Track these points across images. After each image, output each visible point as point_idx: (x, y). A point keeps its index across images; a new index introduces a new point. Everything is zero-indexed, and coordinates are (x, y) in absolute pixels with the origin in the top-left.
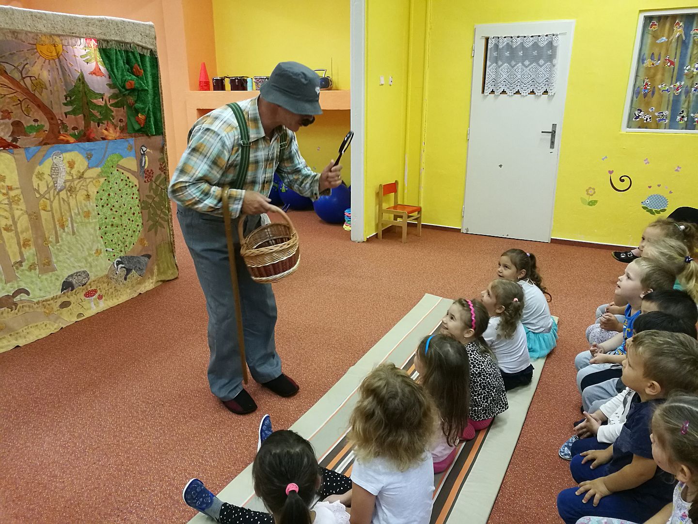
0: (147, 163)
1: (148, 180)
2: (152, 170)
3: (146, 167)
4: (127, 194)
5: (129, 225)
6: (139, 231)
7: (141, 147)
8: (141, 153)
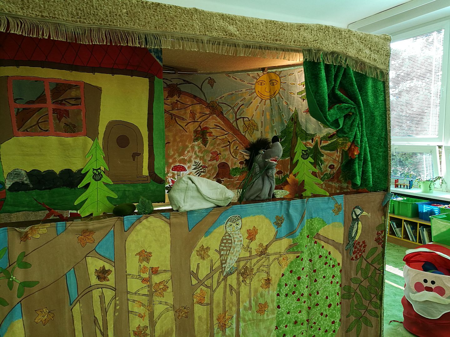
0: (360, 231)
1: (356, 257)
2: (364, 242)
3: (357, 238)
4: (324, 277)
5: (320, 322)
6: (334, 331)
7: (354, 209)
8: (353, 217)
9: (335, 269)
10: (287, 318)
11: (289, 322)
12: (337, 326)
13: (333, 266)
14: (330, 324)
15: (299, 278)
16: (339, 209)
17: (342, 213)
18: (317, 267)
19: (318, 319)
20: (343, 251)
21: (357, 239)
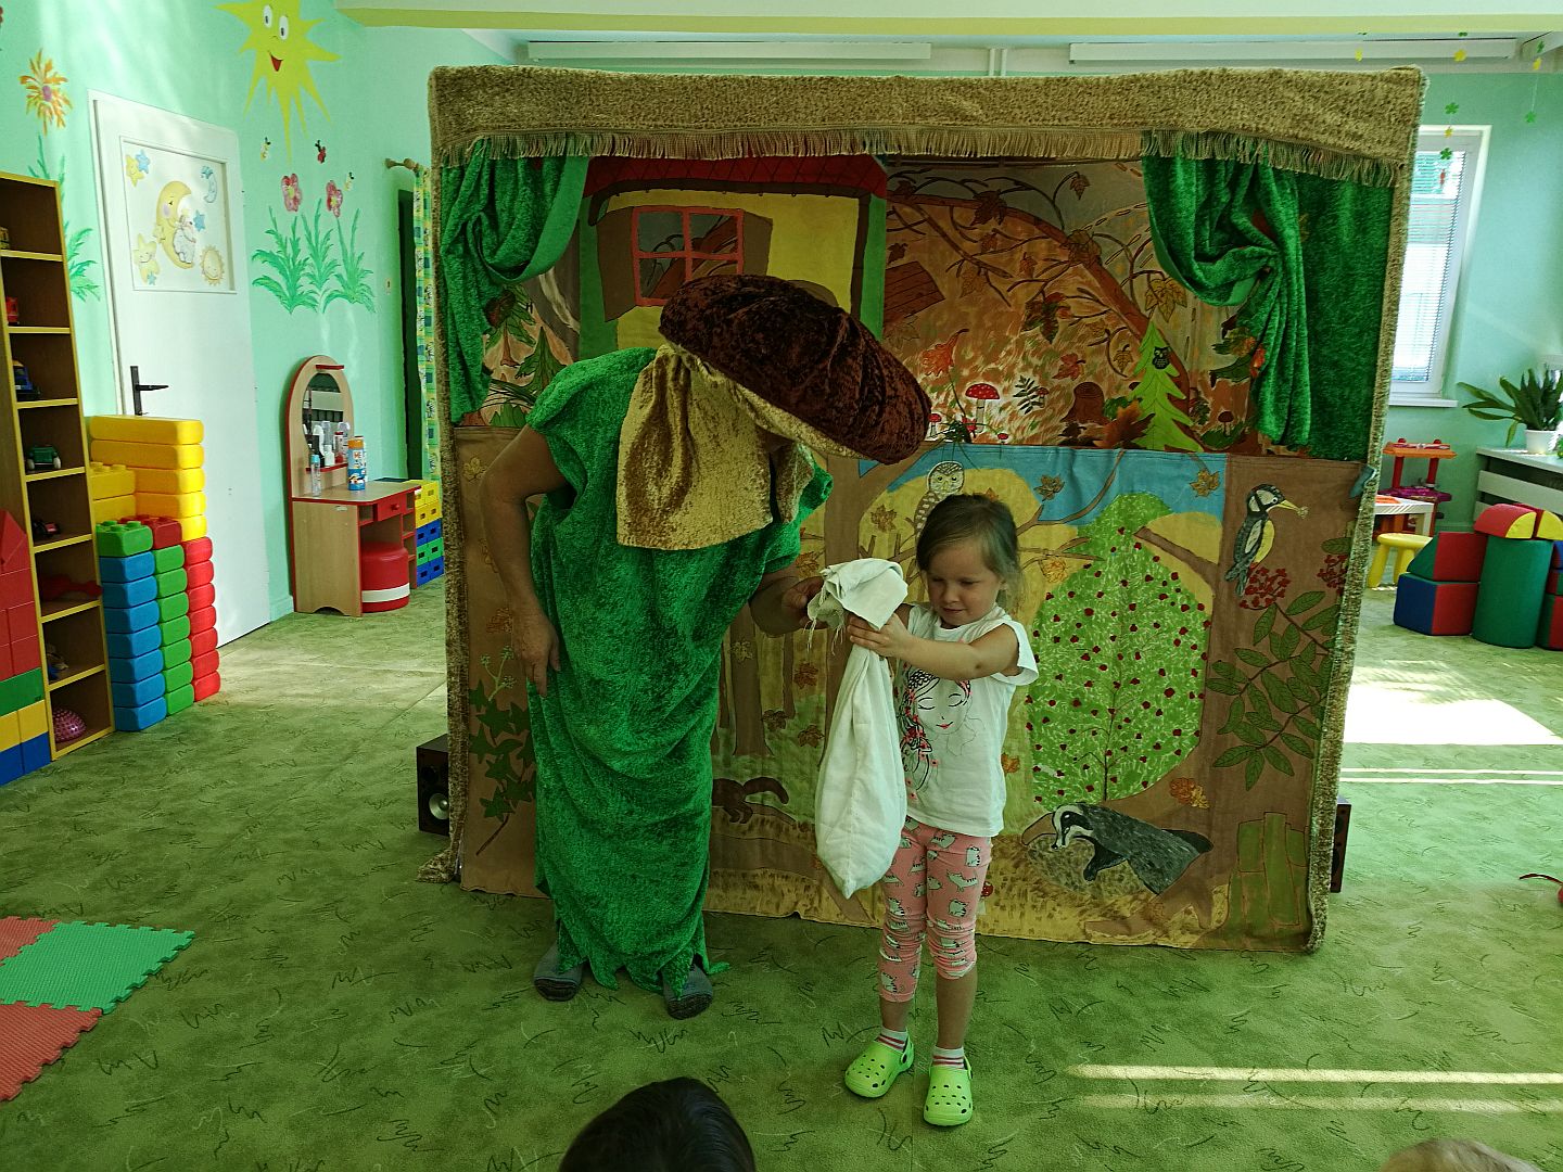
0: (1267, 545)
1: (1255, 602)
2: (1281, 572)
3: (1259, 558)
5: (1140, 721)
6: (1178, 752)
7: (1255, 490)
8: (1249, 509)
9: (1190, 615)
10: (1054, 687)
11: (1062, 697)
12: (1187, 742)
13: (1185, 608)
14: (1168, 733)
15: (1089, 612)
16: (1211, 485)
17: (1217, 496)
18: (1139, 600)
19: (1136, 712)
20: (1218, 581)
21: (1259, 561)
